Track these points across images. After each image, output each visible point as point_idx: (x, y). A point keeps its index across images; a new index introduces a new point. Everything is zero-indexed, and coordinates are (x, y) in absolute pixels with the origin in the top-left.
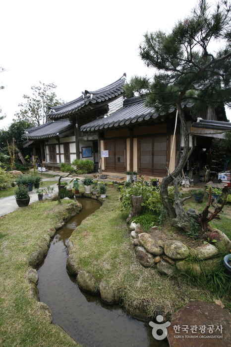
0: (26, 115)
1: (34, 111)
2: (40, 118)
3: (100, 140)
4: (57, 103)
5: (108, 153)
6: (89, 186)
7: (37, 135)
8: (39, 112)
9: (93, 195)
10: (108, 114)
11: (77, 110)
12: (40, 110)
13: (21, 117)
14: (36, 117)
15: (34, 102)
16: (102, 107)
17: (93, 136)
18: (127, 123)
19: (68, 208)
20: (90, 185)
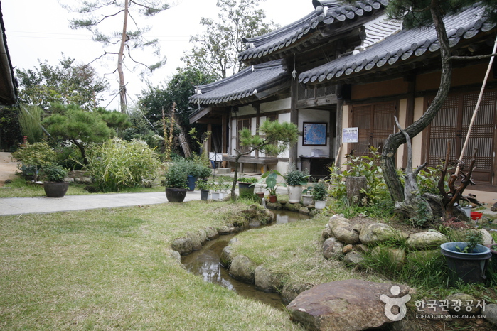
0: (201, 59)
1: (218, 51)
2: (227, 65)
3: (342, 104)
4: (263, 31)
5: (356, 133)
6: (297, 188)
7: (217, 96)
8: (227, 52)
9: (303, 205)
10: (363, 47)
11: (294, 40)
12: (228, 47)
13: (192, 63)
14: (220, 62)
15: (219, 32)
16: (349, 31)
17: (327, 97)
18: (392, 61)
19: (245, 209)
20: (299, 185)
